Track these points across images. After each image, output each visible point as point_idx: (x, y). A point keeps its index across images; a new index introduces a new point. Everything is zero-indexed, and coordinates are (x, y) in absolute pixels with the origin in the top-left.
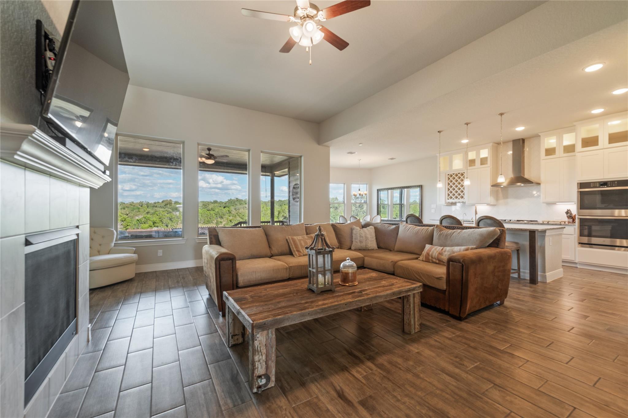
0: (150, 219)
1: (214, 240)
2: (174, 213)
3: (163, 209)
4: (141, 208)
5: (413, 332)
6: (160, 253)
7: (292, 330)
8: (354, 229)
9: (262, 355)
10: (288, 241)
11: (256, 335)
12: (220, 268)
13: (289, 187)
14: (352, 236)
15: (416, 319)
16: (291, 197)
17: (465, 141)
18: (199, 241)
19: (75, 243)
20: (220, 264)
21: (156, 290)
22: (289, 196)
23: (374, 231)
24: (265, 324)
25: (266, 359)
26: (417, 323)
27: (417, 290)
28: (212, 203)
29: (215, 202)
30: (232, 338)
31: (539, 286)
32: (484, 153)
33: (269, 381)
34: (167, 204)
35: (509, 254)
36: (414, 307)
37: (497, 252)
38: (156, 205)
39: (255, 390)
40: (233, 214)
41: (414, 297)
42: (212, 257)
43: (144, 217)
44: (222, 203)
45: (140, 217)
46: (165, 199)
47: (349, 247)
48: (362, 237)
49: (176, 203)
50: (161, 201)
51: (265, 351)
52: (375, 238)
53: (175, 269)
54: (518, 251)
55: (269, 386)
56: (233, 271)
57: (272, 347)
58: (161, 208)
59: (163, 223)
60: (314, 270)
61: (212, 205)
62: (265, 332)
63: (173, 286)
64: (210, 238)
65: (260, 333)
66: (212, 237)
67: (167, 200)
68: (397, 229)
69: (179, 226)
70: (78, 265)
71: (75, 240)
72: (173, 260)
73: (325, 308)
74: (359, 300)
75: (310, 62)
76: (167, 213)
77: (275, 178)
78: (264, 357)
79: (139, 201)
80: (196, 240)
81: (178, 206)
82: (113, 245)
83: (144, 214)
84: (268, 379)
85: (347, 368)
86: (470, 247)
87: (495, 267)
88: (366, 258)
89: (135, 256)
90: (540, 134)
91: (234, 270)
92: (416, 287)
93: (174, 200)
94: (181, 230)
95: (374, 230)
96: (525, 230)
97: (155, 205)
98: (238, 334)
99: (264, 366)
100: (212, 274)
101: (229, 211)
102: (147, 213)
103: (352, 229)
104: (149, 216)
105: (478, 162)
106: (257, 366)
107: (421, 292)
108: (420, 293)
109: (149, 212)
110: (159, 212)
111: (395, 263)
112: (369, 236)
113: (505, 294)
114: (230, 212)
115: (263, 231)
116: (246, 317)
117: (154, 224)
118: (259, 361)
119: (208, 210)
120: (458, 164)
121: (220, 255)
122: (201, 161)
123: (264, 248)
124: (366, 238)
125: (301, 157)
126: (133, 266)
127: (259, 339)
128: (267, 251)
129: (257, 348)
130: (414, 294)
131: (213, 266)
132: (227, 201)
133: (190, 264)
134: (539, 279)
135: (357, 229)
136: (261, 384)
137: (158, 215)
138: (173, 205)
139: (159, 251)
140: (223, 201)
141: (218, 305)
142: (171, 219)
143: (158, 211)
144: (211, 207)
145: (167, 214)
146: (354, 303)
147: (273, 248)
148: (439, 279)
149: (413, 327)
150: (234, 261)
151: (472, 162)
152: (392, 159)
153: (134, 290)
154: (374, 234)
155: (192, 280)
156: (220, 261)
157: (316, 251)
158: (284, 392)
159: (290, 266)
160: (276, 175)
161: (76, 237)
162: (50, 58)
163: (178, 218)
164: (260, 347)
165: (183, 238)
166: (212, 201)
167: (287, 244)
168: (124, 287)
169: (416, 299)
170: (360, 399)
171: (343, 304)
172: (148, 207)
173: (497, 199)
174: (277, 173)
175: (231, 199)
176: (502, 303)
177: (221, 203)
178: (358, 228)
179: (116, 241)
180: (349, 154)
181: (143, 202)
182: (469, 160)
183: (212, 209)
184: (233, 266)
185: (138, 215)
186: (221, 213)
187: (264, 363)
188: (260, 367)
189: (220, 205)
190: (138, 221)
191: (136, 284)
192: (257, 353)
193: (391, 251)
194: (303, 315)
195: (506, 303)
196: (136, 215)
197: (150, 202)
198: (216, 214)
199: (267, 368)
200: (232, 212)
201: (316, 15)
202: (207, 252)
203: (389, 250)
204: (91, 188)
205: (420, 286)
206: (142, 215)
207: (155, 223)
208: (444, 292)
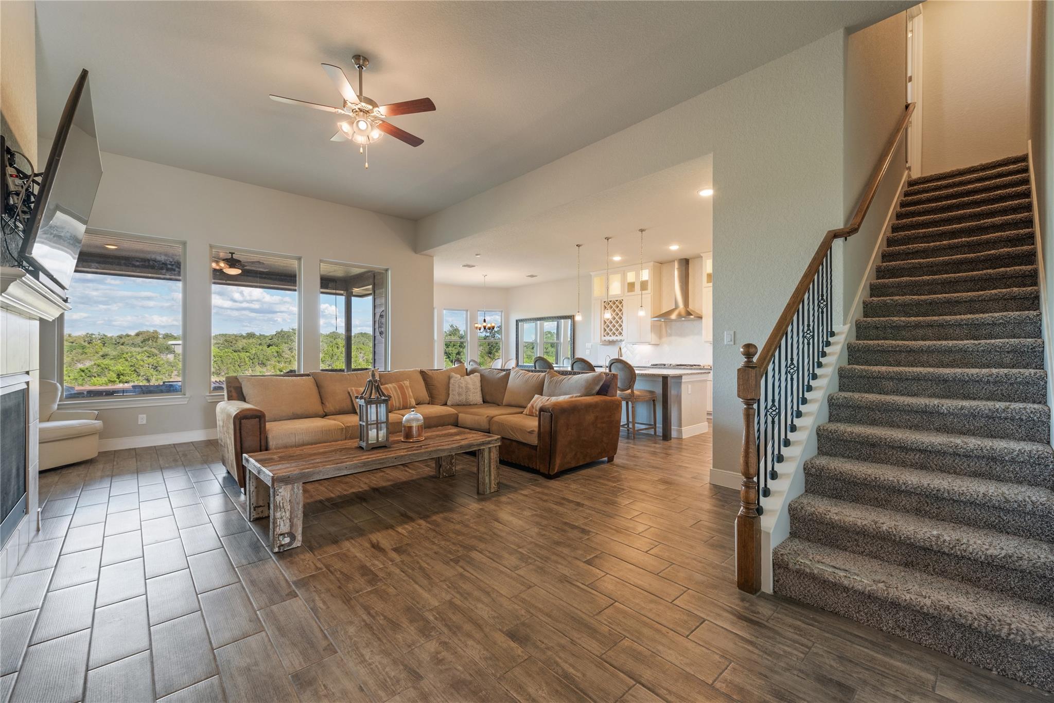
0: (111, 368)
1: (234, 394)
2: (163, 356)
3: (138, 349)
4: (88, 346)
5: (488, 492)
6: (142, 419)
7: (340, 501)
8: (452, 377)
9: (285, 511)
10: (351, 393)
11: (278, 490)
12: (240, 429)
13: (375, 314)
14: (449, 387)
15: (493, 478)
16: (377, 330)
17: (617, 258)
18: (213, 399)
19: (24, 394)
20: (240, 423)
21: (138, 472)
22: (375, 329)
23: (480, 380)
24: (289, 477)
25: (291, 516)
26: (493, 482)
27: (493, 444)
28: (244, 338)
29: (251, 336)
30: (255, 510)
31: (673, 442)
32: (645, 275)
33: (295, 540)
34: (148, 339)
35: (617, 403)
36: (490, 463)
37: (601, 400)
38: (122, 341)
39: (276, 550)
40: (287, 359)
41: (490, 452)
42: (229, 415)
43: (95, 364)
44: (265, 337)
45: (88, 364)
46: (144, 329)
47: (443, 402)
48: (462, 388)
49: (168, 337)
50: (133, 333)
51: (289, 507)
52: (479, 389)
53: (170, 445)
54: (654, 401)
55: (294, 546)
56: (260, 432)
57: (298, 504)
58: (135, 347)
59: (139, 376)
60: (364, 424)
61: (245, 341)
62: (289, 487)
63: (167, 465)
64: (228, 392)
65: (283, 487)
66: (232, 389)
67: (148, 332)
68: (508, 375)
69: (176, 378)
70: (28, 423)
71: (24, 389)
72: (165, 431)
73: (369, 462)
74: (414, 454)
75: (367, 165)
76: (148, 357)
77: (353, 298)
78: (288, 514)
79: (84, 333)
80: (208, 398)
81: (170, 342)
82: (56, 407)
83: (96, 358)
84: (293, 537)
85: (393, 526)
86: (575, 395)
87: (597, 417)
88: (460, 415)
89: (98, 423)
90: (702, 255)
91: (262, 433)
92: (492, 440)
93: (162, 332)
94: (180, 384)
95: (479, 378)
96: (658, 376)
97: (120, 341)
98: (262, 505)
99: (288, 524)
100: (230, 438)
101: (277, 352)
102: (103, 356)
103: (449, 378)
104: (106, 361)
105: (638, 287)
106: (278, 524)
107: (499, 446)
108: (498, 448)
109: (107, 355)
110: (129, 354)
111: (490, 419)
112: (471, 386)
113: (615, 449)
114: (279, 354)
115: (313, 380)
116: (267, 474)
117: (119, 378)
118: (282, 518)
119: (235, 351)
120: (616, 289)
121: (240, 412)
122: (218, 268)
123: (314, 404)
124: (467, 389)
125: (387, 270)
126: (95, 440)
127: (282, 494)
128: (319, 409)
129: (280, 504)
130: (490, 448)
131: (232, 426)
132: (275, 333)
133: (197, 435)
134: (674, 434)
135: (456, 377)
136: (283, 543)
137: (127, 360)
138: (160, 341)
139: (140, 416)
140: (266, 334)
141: (238, 479)
142: (157, 367)
143: (127, 353)
144: (241, 344)
145: (146, 359)
146: (406, 457)
147: (327, 404)
148: (531, 432)
149: (488, 486)
150: (263, 419)
151: (631, 286)
152: (532, 276)
153: (99, 474)
154: (478, 384)
155: (199, 456)
156: (240, 420)
157: (365, 400)
158: (311, 549)
159: (348, 426)
160: (354, 294)
161: (25, 386)
162: (11, 176)
163: (172, 367)
164: (283, 503)
165: (185, 395)
166: (244, 335)
167: (349, 397)
168: (81, 470)
169: (492, 454)
170: (394, 547)
171: (393, 457)
172: (104, 344)
173: (660, 337)
174: (356, 290)
175: (282, 331)
176: (611, 460)
177: (262, 337)
178: (459, 376)
179: (60, 401)
180: (466, 268)
181: (92, 334)
182: (629, 284)
183: (243, 349)
184: (260, 425)
185: (84, 360)
186: (261, 357)
187: (288, 521)
188: (282, 524)
189: (260, 342)
190: (83, 371)
191: (101, 466)
192: (279, 509)
193: (499, 405)
194: (339, 469)
195: (617, 460)
196: (79, 361)
197: (109, 335)
198: (252, 357)
199: (292, 526)
200: (284, 354)
201: (372, 111)
202: (223, 411)
203: (497, 404)
204: (42, 321)
205: (498, 439)
206: (91, 360)
207: (122, 375)
208: (534, 448)
